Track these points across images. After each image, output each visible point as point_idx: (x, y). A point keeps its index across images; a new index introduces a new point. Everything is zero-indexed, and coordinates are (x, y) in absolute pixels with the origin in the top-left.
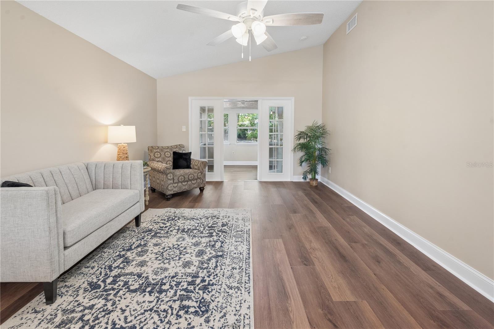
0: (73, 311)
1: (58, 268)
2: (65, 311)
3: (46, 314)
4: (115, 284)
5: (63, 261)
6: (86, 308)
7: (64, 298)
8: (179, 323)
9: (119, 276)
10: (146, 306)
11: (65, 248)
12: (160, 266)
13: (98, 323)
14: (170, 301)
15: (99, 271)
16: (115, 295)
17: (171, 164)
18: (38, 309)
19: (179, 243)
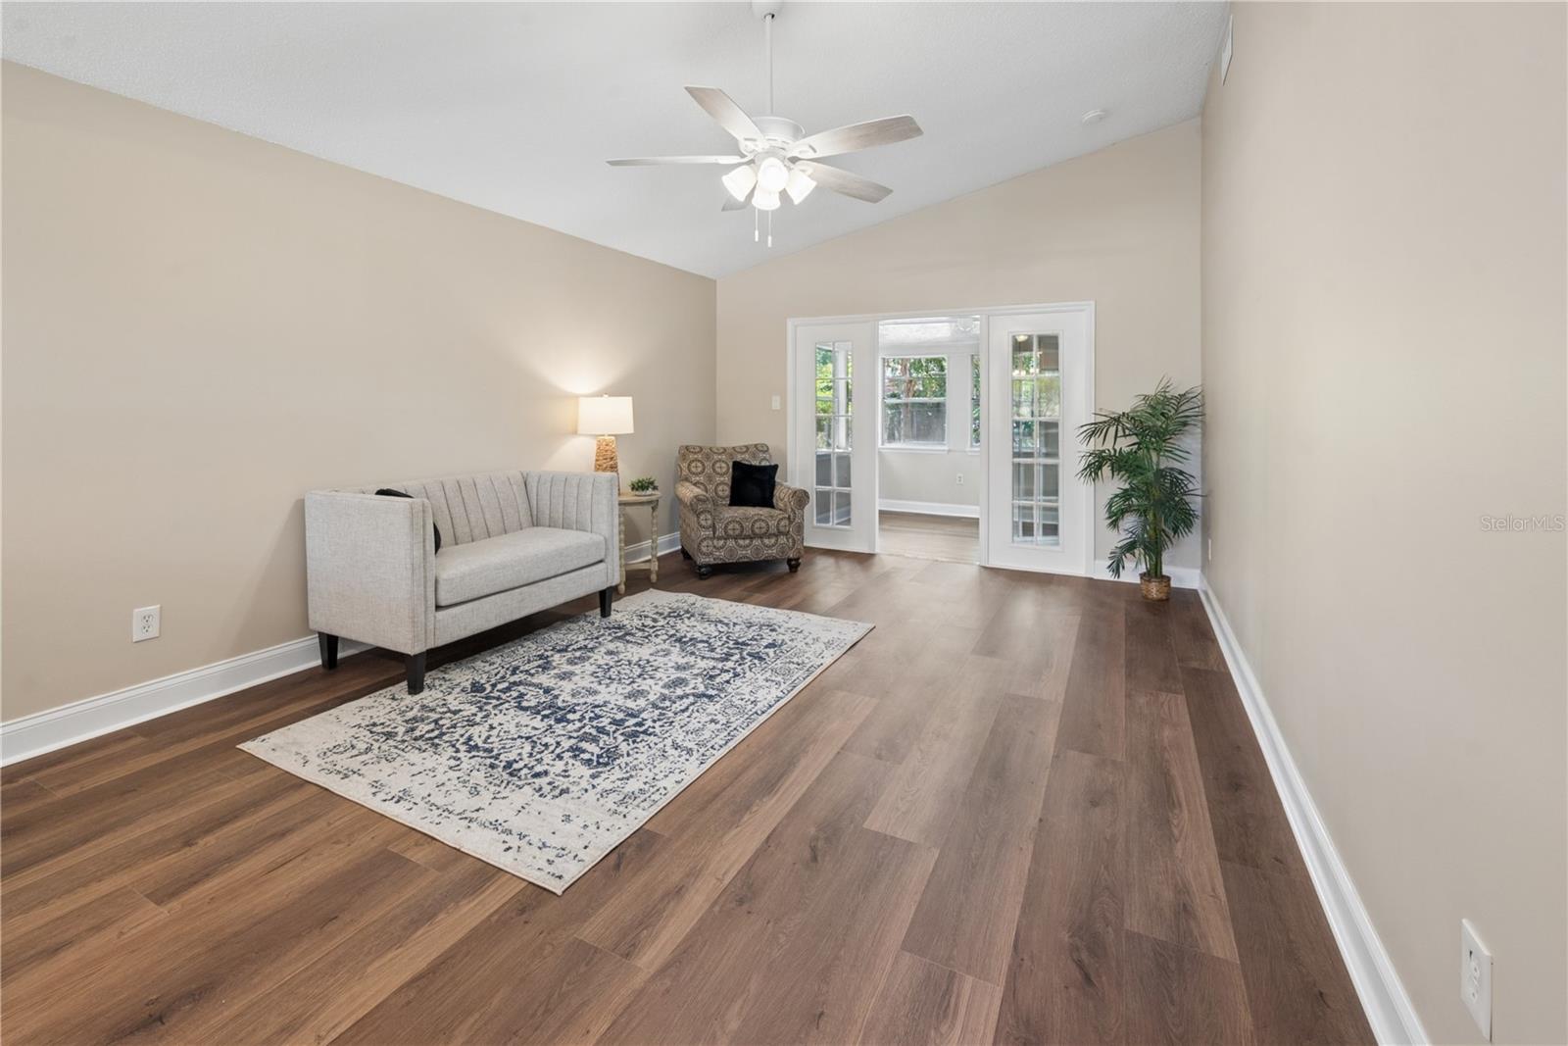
0: (433, 710)
1: (423, 636)
2: (423, 707)
3: (402, 704)
4: (505, 693)
5: (432, 627)
6: (450, 711)
7: (433, 692)
8: (553, 765)
9: (520, 683)
10: (525, 732)
11: (438, 607)
12: (588, 686)
13: (452, 732)
14: (564, 735)
15: (497, 671)
16: (495, 707)
17: (728, 492)
18: (397, 696)
19: (652, 659)
